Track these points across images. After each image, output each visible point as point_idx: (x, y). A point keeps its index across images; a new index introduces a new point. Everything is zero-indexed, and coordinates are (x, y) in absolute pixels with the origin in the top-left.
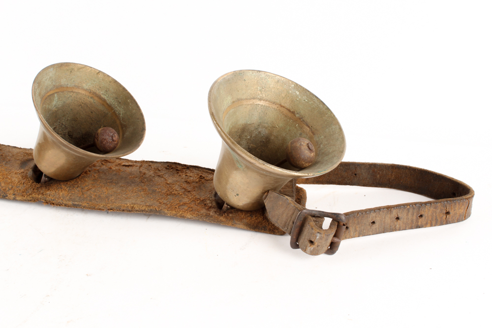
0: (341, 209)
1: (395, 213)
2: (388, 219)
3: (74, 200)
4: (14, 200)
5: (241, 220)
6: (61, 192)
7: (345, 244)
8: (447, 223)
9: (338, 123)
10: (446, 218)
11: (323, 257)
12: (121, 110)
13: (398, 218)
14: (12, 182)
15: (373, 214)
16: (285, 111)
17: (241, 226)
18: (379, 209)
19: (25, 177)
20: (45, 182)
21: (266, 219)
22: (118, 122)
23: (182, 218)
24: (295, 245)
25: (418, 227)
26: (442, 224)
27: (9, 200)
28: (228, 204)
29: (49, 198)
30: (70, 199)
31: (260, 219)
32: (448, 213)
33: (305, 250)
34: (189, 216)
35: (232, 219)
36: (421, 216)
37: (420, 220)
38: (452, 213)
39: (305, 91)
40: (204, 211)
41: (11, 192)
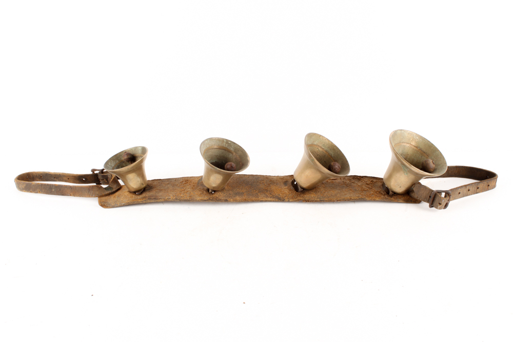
0: (447, 188)
1: (468, 187)
2: (465, 190)
3: (320, 198)
4: (289, 201)
5: (400, 198)
6: (312, 195)
7: (451, 203)
8: (488, 190)
9: (438, 150)
10: (488, 188)
11: (443, 210)
12: (332, 153)
13: (469, 190)
14: (285, 193)
15: (460, 189)
16: (413, 147)
17: (401, 201)
18: (462, 187)
19: (290, 190)
20: (302, 191)
21: (411, 197)
22: (332, 159)
23: (374, 201)
24: (431, 206)
25: (477, 193)
26: (486, 191)
27: (286, 202)
28: (392, 192)
29: (307, 199)
30: (318, 198)
31: (408, 197)
32: (489, 186)
33: (437, 208)
34: (377, 199)
35: (397, 198)
36: (478, 188)
37: (478, 190)
38: (490, 185)
39: (421, 137)
40: (382, 196)
41: (286, 198)
